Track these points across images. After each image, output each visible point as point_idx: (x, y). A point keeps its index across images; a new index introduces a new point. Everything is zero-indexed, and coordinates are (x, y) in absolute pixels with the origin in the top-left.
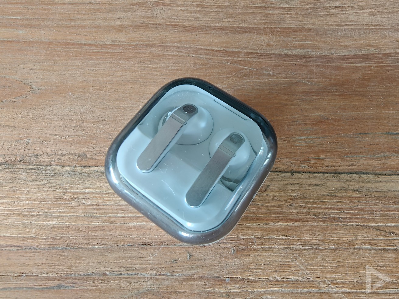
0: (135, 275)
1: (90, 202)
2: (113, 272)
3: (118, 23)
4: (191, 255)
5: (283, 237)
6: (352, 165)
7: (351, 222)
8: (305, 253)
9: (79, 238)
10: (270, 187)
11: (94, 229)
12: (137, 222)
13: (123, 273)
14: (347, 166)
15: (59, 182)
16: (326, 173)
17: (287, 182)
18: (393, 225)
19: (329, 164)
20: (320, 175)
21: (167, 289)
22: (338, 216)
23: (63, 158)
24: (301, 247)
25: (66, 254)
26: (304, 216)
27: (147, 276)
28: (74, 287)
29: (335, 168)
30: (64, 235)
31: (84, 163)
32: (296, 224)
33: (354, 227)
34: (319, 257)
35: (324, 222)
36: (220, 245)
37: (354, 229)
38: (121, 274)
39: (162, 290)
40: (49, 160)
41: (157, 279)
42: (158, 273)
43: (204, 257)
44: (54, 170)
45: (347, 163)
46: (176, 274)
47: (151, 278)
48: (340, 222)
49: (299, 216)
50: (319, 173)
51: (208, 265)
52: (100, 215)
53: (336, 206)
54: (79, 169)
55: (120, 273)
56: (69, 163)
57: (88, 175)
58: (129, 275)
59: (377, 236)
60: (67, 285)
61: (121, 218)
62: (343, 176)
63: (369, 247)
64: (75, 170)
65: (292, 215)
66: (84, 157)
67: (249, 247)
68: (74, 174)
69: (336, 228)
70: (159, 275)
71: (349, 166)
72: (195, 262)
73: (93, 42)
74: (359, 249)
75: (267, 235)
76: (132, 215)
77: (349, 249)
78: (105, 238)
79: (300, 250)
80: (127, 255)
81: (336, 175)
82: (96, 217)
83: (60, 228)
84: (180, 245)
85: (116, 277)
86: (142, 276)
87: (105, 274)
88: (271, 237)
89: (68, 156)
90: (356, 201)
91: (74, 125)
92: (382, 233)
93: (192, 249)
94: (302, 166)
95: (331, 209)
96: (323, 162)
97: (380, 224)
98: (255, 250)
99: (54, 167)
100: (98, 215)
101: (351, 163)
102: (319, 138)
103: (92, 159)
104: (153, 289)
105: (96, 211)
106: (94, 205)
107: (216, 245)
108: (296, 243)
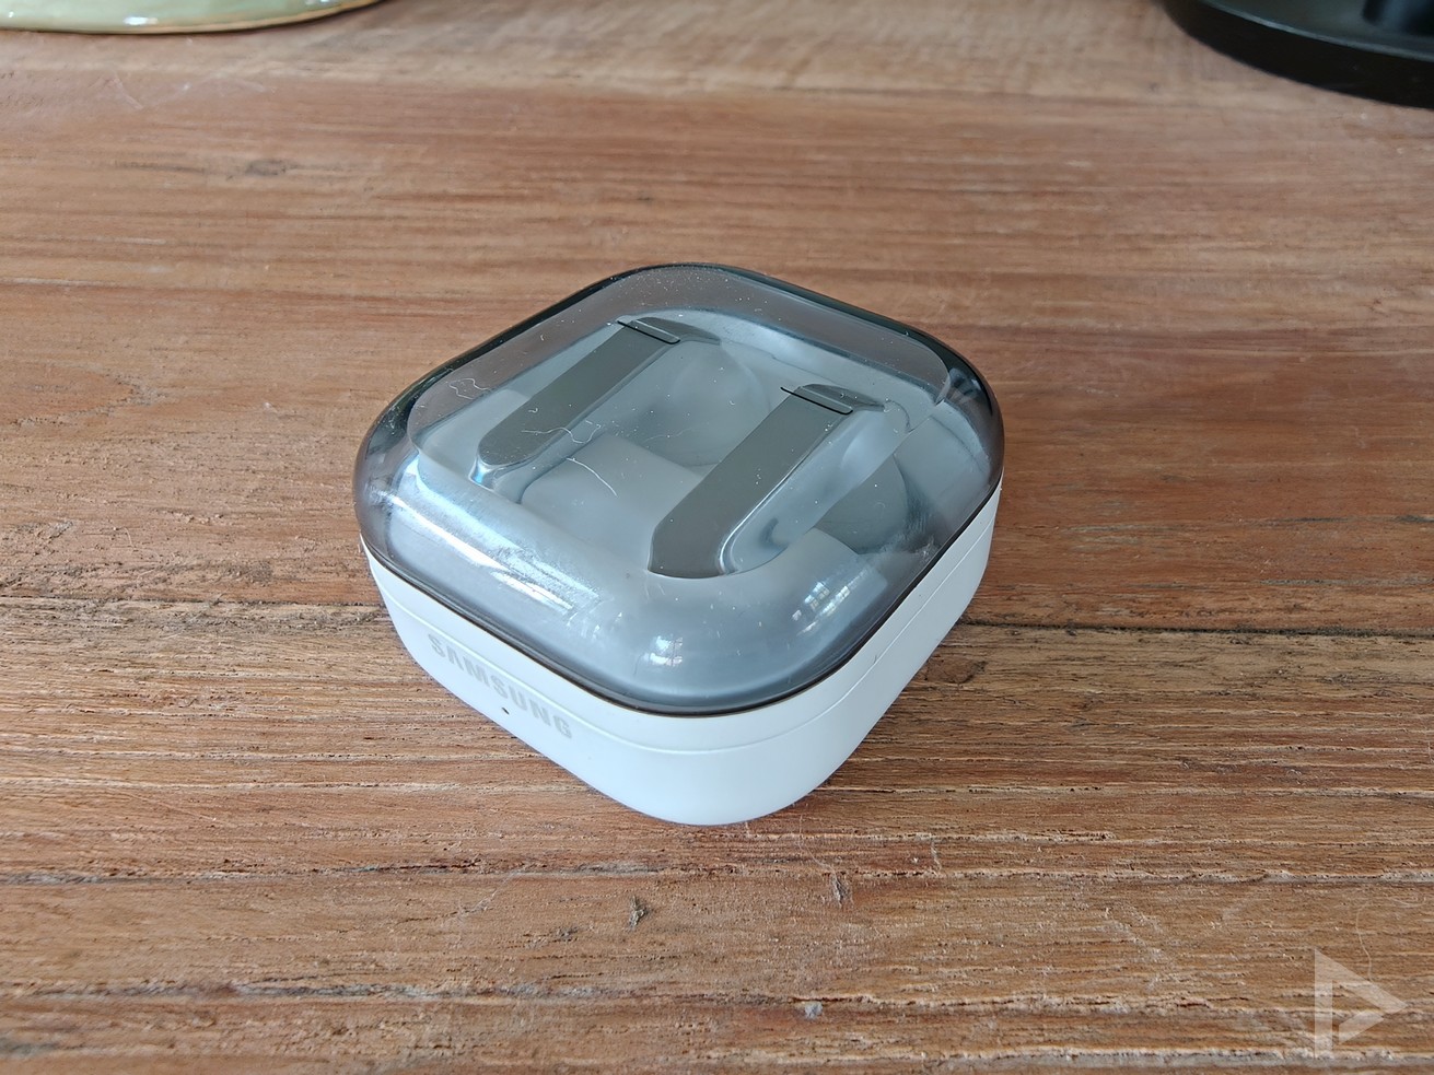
0: (370, 993)
1: (242, 710)
2: (269, 980)
3: (474, 257)
4: (645, 912)
5: (1058, 838)
6: (1297, 608)
7: (1337, 782)
8: (1161, 897)
9: (154, 837)
10: (987, 667)
11: (232, 805)
12: (425, 780)
13: (314, 985)
14: (1278, 609)
15: (135, 646)
16: (1205, 631)
17: (1053, 654)
19: (1211, 604)
20: (1179, 636)
21: (513, 1055)
22: (1282, 762)
23: (176, 579)
24: (1142, 874)
25: (69, 903)
26: (1139, 762)
27: (429, 999)
28: (55, 1046)
29: (1236, 616)
30: (87, 827)
31: (257, 591)
32: (1108, 790)
33: (1357, 801)
34: (1227, 914)
35: (1225, 782)
36: (779, 867)
37: (1356, 809)
38: (304, 990)
39: (488, 1061)
40: (122, 582)
41: (470, 1011)
42: (484, 985)
43: (707, 919)
44: (130, 610)
45: (1278, 603)
46: (567, 989)
47: (443, 1004)
48: (1294, 782)
49: (1120, 762)
50: (1173, 630)
51: (721, 950)
52: (270, 756)
53: (1263, 728)
54: (229, 609)
55: (301, 984)
56: (195, 591)
57: (262, 626)
58: (340, 993)
60: (27, 1036)
61: (358, 764)
62: (1270, 639)
64: (215, 611)
65: (1090, 758)
66: (263, 574)
67: (909, 873)
68: (208, 623)
69: (1283, 804)
70: (487, 993)
71: (1289, 610)
72: (660, 938)
73: (382, 293)
75: (985, 828)
76: (409, 756)
77: (1356, 885)
78: (270, 842)
79: (1137, 885)
80: (349, 911)
81: (1242, 637)
82: (253, 764)
83: (80, 799)
84: (601, 869)
85: (278, 1001)
86: (401, 998)
87: (228, 990)
88: (1006, 836)
89: (201, 573)
90: (1343, 713)
91: (251, 486)
93: (654, 887)
94: (1108, 609)
95: (1245, 737)
96: (1184, 599)
98: (935, 885)
99: (132, 604)
100: (264, 755)
101: (1294, 601)
102: (1160, 530)
103: (289, 580)
104: (448, 1053)
105: (256, 741)
106: (257, 721)
107: (762, 871)
108: (1116, 860)
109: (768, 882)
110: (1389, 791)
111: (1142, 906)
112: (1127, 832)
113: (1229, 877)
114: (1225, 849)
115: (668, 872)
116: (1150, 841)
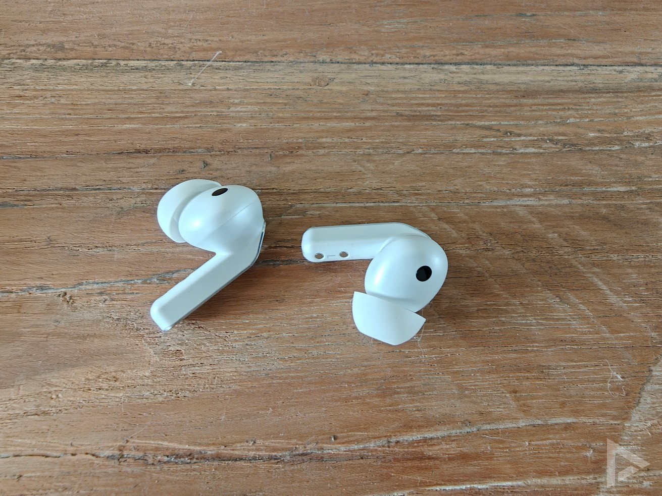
0: (120, 189)
1: (63, 101)
2: (88, 186)
4: (206, 164)
5: (347, 140)
6: (462, 54)
7: (449, 120)
8: (376, 158)
9: (41, 144)
10: (334, 80)
11: (65, 133)
12: (130, 124)
13: (102, 187)
14: (453, 55)
15: (19, 78)
16: (422, 64)
17: (361, 75)
18: (512, 123)
19: (428, 53)
20: (412, 66)
22: (433, 113)
23: (28, 50)
24: (372, 151)
25: (19, 165)
26: (381, 114)
27: (139, 191)
28: (25, 205)
29: (436, 58)
30: (18, 141)
31: (60, 55)
32: (367, 124)
33: (454, 126)
34: (396, 163)
35: (409, 120)
36: (252, 150)
37: (452, 129)
38: (99, 189)
40: (8, 52)
41: (151, 194)
42: (155, 187)
43: (226, 167)
44: (13, 63)
45: (454, 52)
47: (143, 192)
48: (435, 120)
49: (374, 114)
50: (410, 64)
51: (230, 176)
52: (75, 116)
53: (430, 101)
54: (51, 62)
55: (98, 187)
56: (37, 55)
57: (64, 69)
58: (110, 190)
59: (487, 137)
60: (16, 203)
61: (106, 119)
62: (446, 67)
63: (473, 151)
64: (46, 63)
65: (364, 113)
66: (60, 47)
67: (294, 151)
68: (42, 68)
69: (427, 127)
70: (156, 189)
71: (458, 55)
72: (211, 172)
74: (458, 154)
76: (124, 116)
77: (443, 153)
78: (80, 145)
79: (369, 155)
80: (110, 166)
81: (436, 66)
82: (70, 119)
83: (13, 133)
84: (192, 152)
85: (91, 192)
86: (129, 191)
87: (74, 189)
88: (329, 139)
89: (37, 47)
90: (461, 95)
91: (50, 9)
92: (494, 133)
93: (210, 157)
94: (388, 56)
95: (422, 104)
96: (418, 51)
97: (493, 123)
98: (302, 155)
99: (14, 61)
100: (74, 116)
101: (461, 51)
102: (417, 22)
103: (72, 49)
104: (145, 205)
105: (69, 112)
106: (68, 105)
107: (245, 152)
108: (365, 146)
109: (247, 155)
110: (466, 122)
111: (368, 161)
112: (371, 137)
113: (401, 152)
114: (401, 143)
115: (214, 153)
116: (378, 141)
